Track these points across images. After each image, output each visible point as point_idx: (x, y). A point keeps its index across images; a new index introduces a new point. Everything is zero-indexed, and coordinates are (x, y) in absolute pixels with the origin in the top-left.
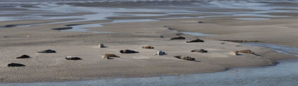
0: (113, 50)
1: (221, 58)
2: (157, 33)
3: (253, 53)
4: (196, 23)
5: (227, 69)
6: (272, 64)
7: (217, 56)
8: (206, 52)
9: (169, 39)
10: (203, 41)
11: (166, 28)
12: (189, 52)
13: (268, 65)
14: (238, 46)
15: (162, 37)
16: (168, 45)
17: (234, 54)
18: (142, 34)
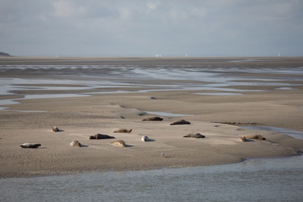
0: (77, 135)
1: (226, 145)
2: (112, 112)
3: (264, 139)
4: (149, 100)
5: (243, 160)
6: (296, 153)
7: (221, 143)
8: (203, 137)
9: (140, 120)
10: (189, 123)
11: (118, 106)
12: (182, 137)
13: (293, 155)
14: (238, 130)
15: (123, 118)
16: (146, 128)
17: (241, 140)
18: (94, 114)
